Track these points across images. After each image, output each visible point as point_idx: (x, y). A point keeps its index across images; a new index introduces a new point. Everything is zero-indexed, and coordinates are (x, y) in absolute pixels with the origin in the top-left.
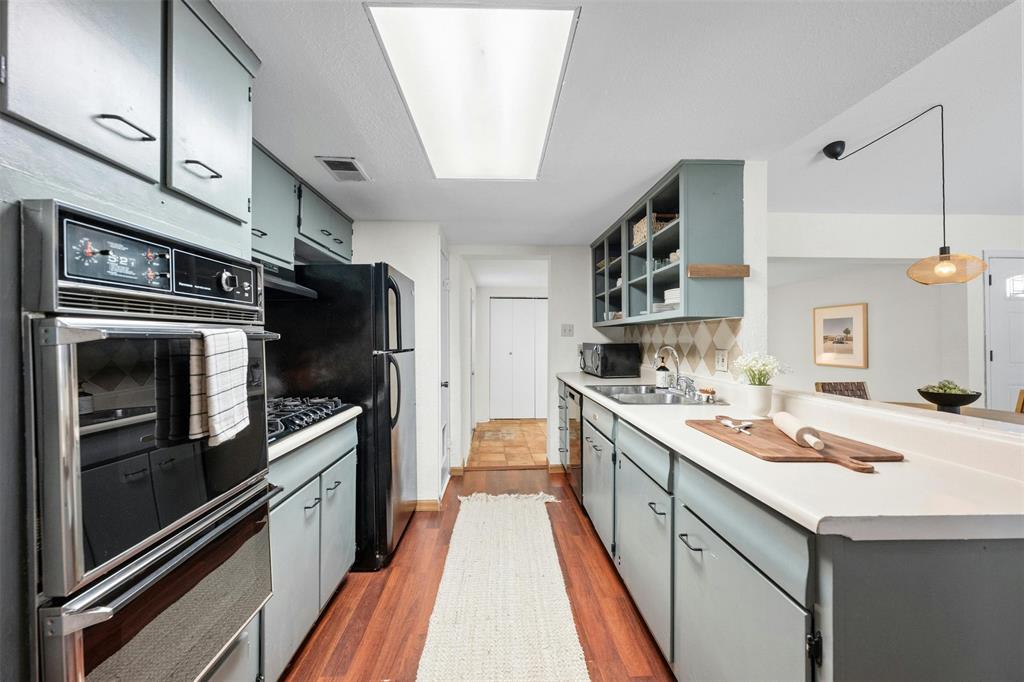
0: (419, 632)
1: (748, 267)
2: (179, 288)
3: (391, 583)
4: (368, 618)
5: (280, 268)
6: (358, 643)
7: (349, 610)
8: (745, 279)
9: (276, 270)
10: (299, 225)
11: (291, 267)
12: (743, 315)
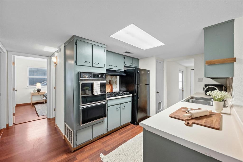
0: (133, 136)
1: (235, 58)
2: (93, 77)
3: (135, 128)
4: (128, 131)
5: (120, 71)
6: (125, 133)
7: (127, 128)
8: (234, 63)
9: (119, 71)
10: (125, 63)
11: (123, 70)
12: (233, 76)
